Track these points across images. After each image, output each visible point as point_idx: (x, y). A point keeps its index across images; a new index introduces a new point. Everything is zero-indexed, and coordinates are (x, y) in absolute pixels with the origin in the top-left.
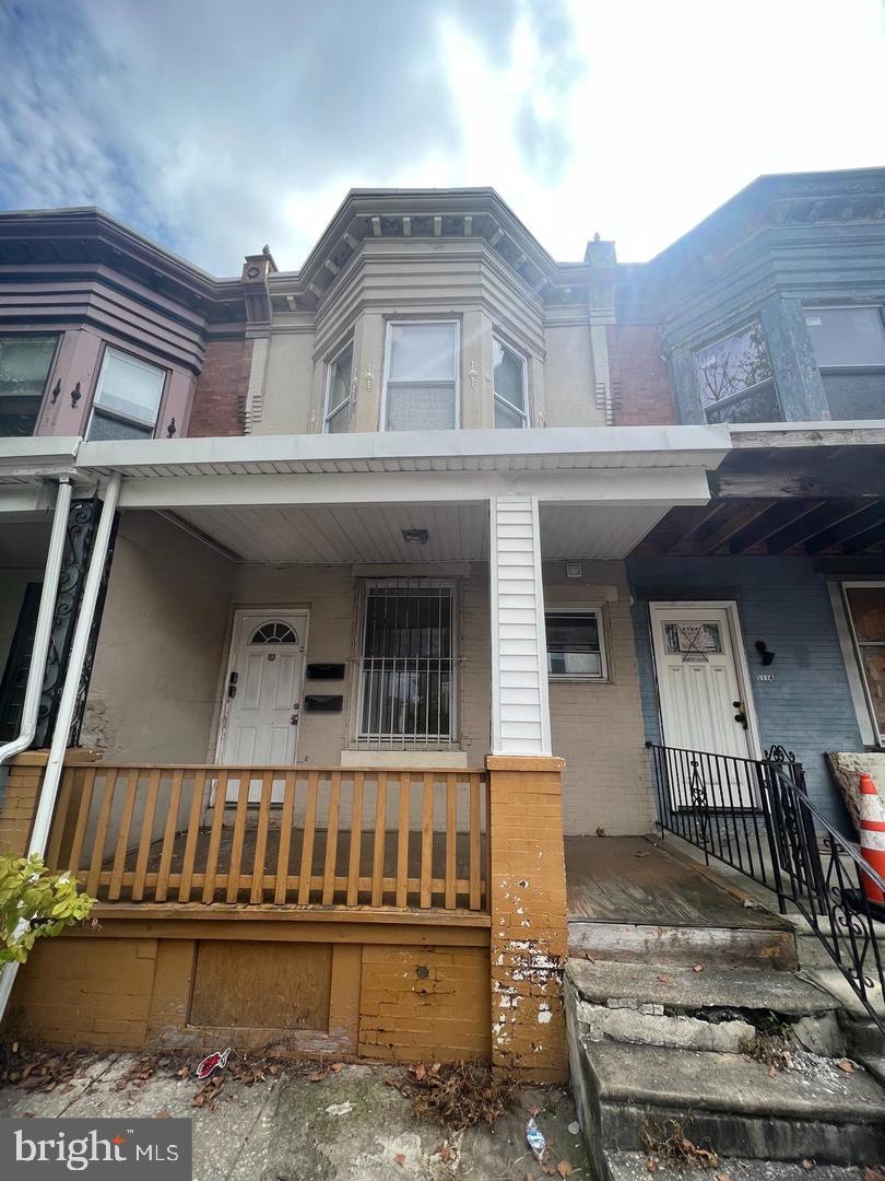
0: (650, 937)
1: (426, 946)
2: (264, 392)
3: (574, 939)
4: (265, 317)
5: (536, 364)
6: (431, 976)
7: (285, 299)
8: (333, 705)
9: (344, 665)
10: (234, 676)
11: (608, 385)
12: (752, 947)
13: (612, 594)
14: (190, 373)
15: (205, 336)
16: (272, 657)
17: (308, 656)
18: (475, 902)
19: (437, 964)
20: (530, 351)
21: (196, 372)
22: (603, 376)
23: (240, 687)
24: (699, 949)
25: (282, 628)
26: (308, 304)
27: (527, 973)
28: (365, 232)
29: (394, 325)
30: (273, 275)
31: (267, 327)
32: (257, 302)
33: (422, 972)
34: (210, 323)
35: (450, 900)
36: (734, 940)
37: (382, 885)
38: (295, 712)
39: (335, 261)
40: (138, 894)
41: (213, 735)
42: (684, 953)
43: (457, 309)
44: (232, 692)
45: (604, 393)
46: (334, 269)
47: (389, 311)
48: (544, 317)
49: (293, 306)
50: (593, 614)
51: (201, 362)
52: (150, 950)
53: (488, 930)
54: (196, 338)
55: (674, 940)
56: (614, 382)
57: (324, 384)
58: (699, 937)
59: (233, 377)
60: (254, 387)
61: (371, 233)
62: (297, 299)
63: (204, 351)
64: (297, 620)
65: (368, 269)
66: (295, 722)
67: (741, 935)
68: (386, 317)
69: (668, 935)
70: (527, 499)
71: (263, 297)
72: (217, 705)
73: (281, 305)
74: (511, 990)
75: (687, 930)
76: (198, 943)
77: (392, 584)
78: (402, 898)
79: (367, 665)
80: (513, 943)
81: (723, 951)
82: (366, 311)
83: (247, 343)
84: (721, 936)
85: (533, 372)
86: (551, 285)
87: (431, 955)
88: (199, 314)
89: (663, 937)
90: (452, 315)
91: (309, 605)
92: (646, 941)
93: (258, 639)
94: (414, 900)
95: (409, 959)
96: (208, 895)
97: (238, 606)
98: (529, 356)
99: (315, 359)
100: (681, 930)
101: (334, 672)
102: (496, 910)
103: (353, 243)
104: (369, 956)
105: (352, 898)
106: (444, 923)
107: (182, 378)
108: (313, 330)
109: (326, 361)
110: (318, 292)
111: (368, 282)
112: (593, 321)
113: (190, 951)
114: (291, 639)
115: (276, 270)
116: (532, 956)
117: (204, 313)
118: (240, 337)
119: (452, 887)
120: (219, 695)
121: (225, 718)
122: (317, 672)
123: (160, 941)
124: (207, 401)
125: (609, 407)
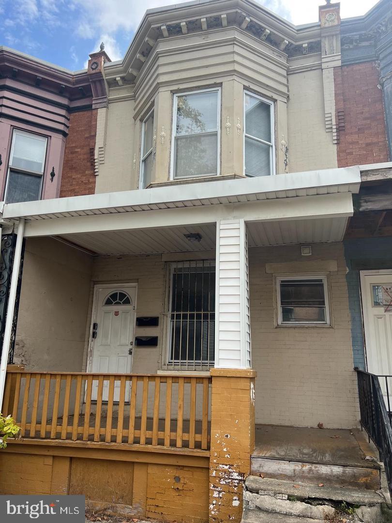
0: (297, 468)
1: (179, 466)
2: (105, 145)
3: (255, 466)
4: (104, 93)
5: (281, 105)
6: (182, 481)
7: (115, 79)
8: (152, 342)
9: (158, 317)
10: (95, 325)
11: (334, 113)
12: (354, 476)
13: (333, 266)
14: (61, 136)
15: (69, 110)
16: (117, 314)
17: (137, 312)
18: (204, 445)
19: (185, 475)
20: (275, 97)
21: (65, 134)
22: (331, 108)
23: (99, 331)
24: (324, 476)
25: (122, 295)
26: (129, 81)
27: (228, 481)
28: (158, 35)
29: (178, 97)
30: (108, 64)
31: (105, 100)
32: (98, 84)
33: (177, 479)
34: (71, 100)
35: (192, 445)
36: (344, 472)
37: (157, 435)
38: (131, 347)
39: (143, 54)
40: (43, 434)
41: (84, 361)
42: (315, 478)
43: (218, 81)
44: (94, 335)
45: (331, 120)
46: (143, 59)
47: (175, 88)
48: (288, 68)
49: (120, 83)
50: (321, 280)
51: (68, 127)
52: (49, 461)
53: (208, 459)
54: (63, 112)
55: (310, 470)
56: (338, 112)
57: (140, 136)
58: (324, 470)
59: (87, 135)
60: (99, 142)
61: (161, 36)
62: (122, 78)
63: (68, 120)
64: (130, 289)
65: (162, 61)
66: (130, 353)
67: (348, 470)
68: (173, 92)
69: (307, 467)
70: (237, 221)
71: (101, 81)
72: (86, 343)
73: (113, 83)
74: (219, 489)
75: (318, 466)
76: (71, 459)
77: (187, 265)
78: (167, 442)
79: (173, 316)
80: (221, 466)
81: (338, 478)
82: (161, 90)
83: (94, 112)
84: (337, 470)
85: (279, 112)
86: (292, 44)
87: (182, 471)
88: (64, 97)
89: (304, 468)
90: (215, 85)
91: (137, 280)
92: (294, 470)
93: (108, 302)
94: (173, 444)
95: (171, 472)
96: (74, 437)
97: (96, 283)
98: (275, 101)
99: (135, 118)
100: (314, 465)
101: (153, 322)
102: (212, 448)
103: (151, 43)
104: (151, 470)
105: (143, 440)
106: (186, 454)
107: (57, 140)
108: (134, 98)
109: (141, 120)
110: (135, 73)
111: (161, 70)
112: (324, 66)
113: (67, 463)
114: (128, 302)
115: (109, 60)
116: (230, 472)
117: (67, 95)
118: (89, 108)
119: (192, 437)
120: (87, 336)
121: (91, 351)
122: (142, 322)
123: (54, 457)
124: (72, 153)
125: (335, 130)
